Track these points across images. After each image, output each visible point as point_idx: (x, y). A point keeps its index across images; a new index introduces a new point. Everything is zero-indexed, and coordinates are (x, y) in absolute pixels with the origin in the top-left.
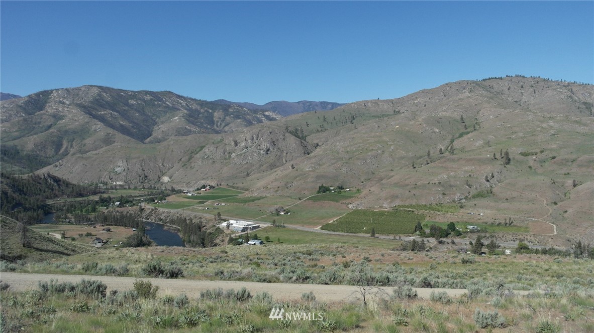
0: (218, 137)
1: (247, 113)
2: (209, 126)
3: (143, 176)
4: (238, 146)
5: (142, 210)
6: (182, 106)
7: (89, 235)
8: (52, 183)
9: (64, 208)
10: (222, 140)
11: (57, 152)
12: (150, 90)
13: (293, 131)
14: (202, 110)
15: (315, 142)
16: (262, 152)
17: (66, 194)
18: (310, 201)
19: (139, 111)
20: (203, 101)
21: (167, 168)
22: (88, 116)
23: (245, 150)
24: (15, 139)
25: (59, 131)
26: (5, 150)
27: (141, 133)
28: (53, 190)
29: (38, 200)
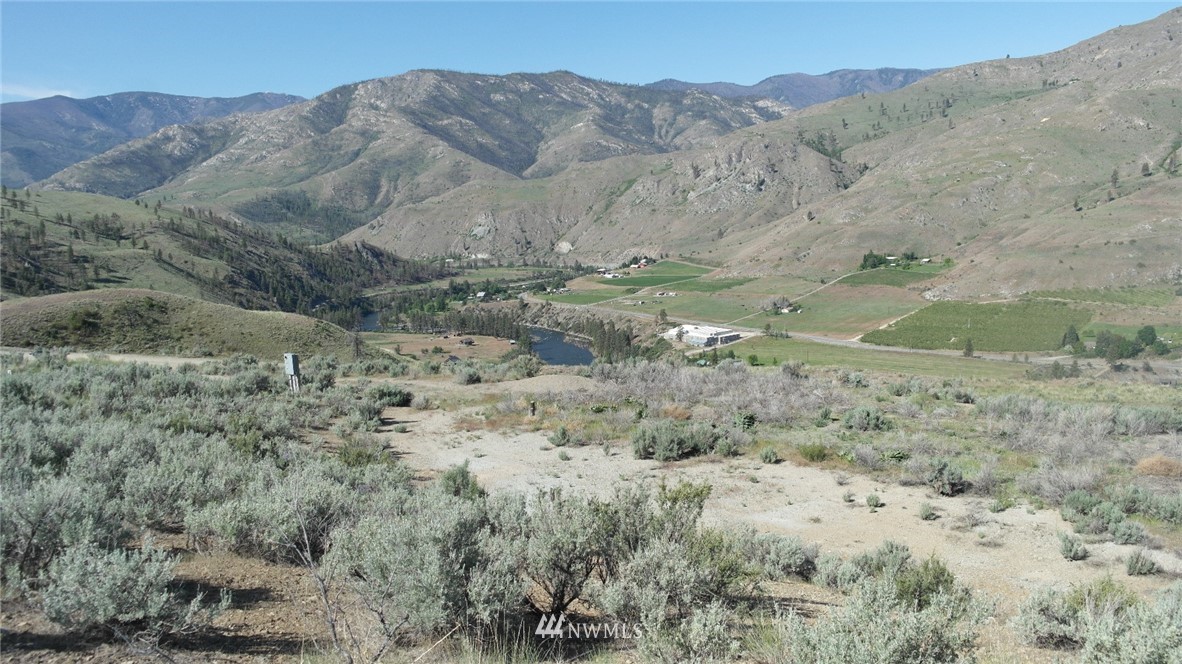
0: (658, 161)
1: (721, 105)
2: (644, 138)
3: (524, 242)
4: (701, 177)
5: (525, 306)
6: (592, 100)
7: (438, 350)
8: (370, 258)
9: (393, 304)
11: (372, 203)
12: (528, 71)
13: (815, 139)
14: (629, 106)
15: (861, 161)
16: (748, 187)
17: (394, 279)
18: (844, 285)
19: (509, 116)
20: (631, 87)
21: (566, 226)
22: (421, 130)
23: (714, 185)
24: (302, 180)
25: (373, 161)
26: (288, 201)
27: (515, 157)
28: (372, 272)
29: (350, 289)
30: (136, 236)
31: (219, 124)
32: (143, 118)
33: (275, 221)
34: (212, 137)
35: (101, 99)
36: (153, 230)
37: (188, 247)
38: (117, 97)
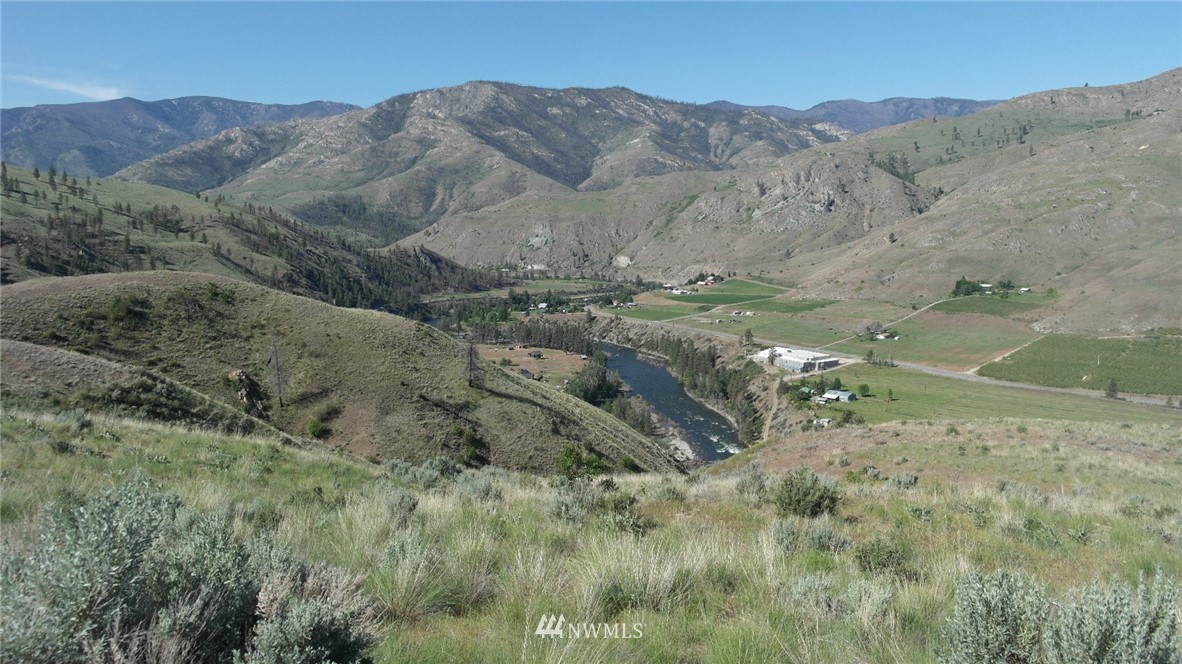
0: (722, 178)
1: (778, 127)
2: (700, 156)
3: (581, 254)
4: (767, 195)
5: (592, 319)
6: (648, 116)
7: (506, 362)
8: (428, 264)
9: (452, 311)
10: (732, 184)
11: (427, 208)
12: (585, 87)
13: (886, 161)
14: (686, 124)
15: (936, 185)
16: (817, 207)
17: (452, 286)
18: (937, 312)
19: (565, 129)
20: (688, 105)
21: (625, 240)
22: (477, 139)
23: (781, 203)
24: (358, 185)
25: (429, 169)
26: (344, 205)
27: (571, 170)
28: (430, 278)
29: (409, 295)
30: (195, 229)
31: (280, 128)
32: (207, 121)
33: (331, 224)
34: (272, 141)
35: (168, 102)
36: (212, 224)
37: (247, 242)
38: (183, 101)
